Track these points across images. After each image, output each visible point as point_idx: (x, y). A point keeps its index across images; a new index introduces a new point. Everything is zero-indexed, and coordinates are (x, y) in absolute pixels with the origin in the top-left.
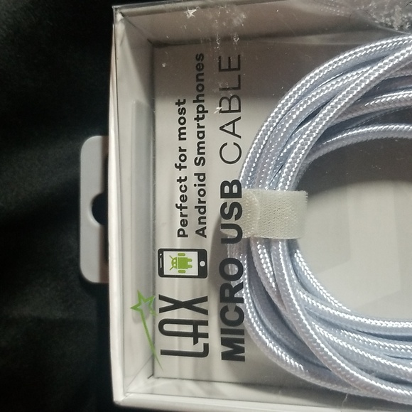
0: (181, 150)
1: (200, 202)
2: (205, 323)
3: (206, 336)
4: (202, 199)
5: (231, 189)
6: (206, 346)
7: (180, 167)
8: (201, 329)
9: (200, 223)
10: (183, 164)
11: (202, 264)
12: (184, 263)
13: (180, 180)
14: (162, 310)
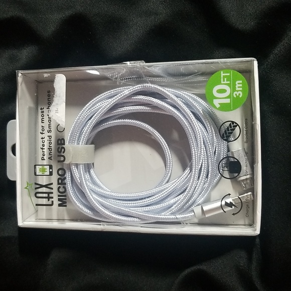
0: (42, 127)
1: (50, 147)
2: (52, 193)
3: (52, 198)
4: (51, 146)
5: (61, 142)
6: (52, 202)
7: (42, 133)
8: (51, 195)
9: (50, 155)
10: (43, 132)
11: (51, 170)
12: (44, 170)
13: (42, 138)
14: (36, 188)
